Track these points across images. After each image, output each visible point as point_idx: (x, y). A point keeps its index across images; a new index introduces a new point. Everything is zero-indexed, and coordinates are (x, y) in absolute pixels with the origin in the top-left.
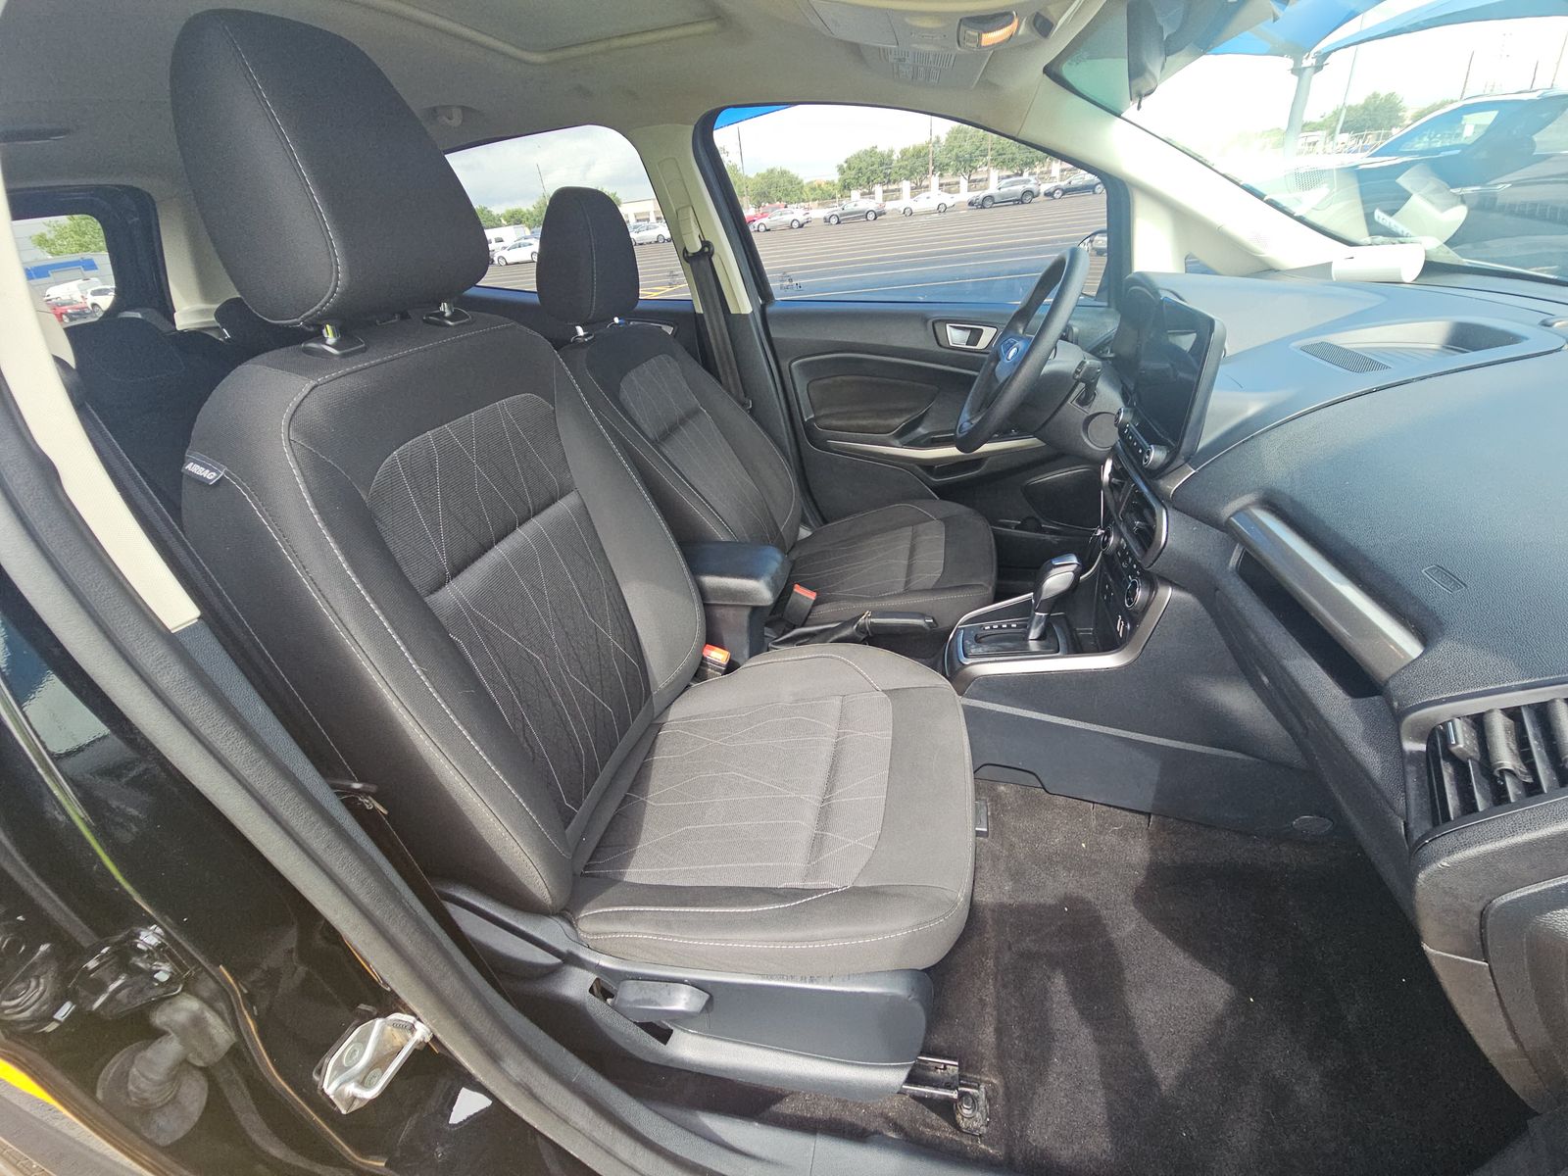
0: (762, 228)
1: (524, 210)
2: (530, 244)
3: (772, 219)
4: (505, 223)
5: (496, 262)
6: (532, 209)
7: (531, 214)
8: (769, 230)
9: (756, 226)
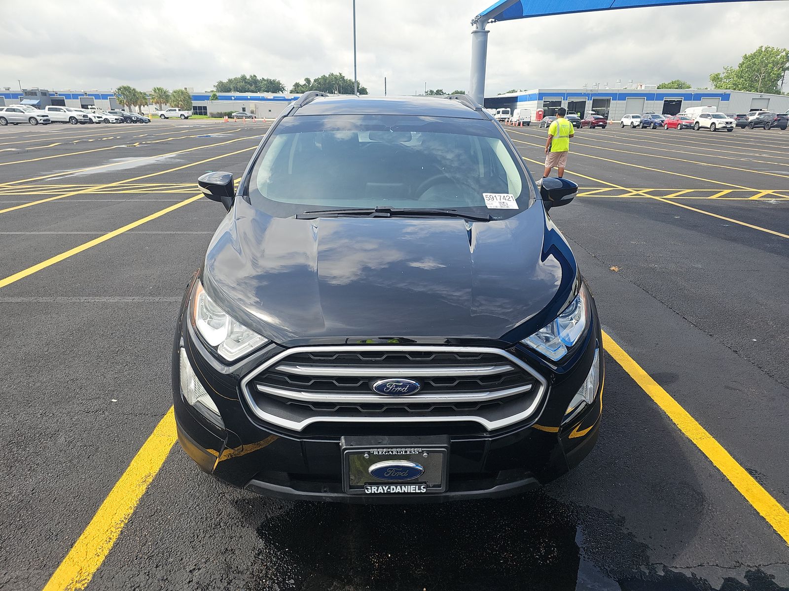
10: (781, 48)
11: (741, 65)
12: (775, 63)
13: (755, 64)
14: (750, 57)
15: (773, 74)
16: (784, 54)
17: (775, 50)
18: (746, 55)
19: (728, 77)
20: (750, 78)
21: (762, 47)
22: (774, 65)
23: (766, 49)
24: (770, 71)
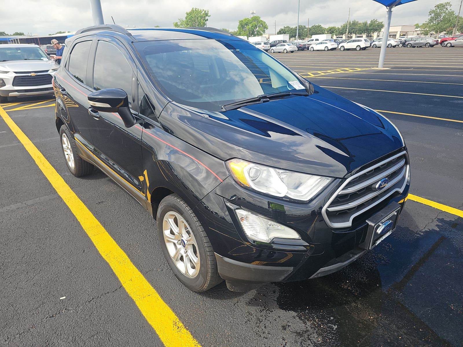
0: (449, 45)
1: (337, 27)
2: (326, 43)
3: (457, 41)
4: (326, 32)
5: (310, 49)
6: (340, 27)
7: (339, 29)
8: (453, 46)
9: (446, 44)
10: (202, 9)
11: (186, 18)
12: (201, 17)
13: (193, 17)
14: (189, 13)
15: (202, 23)
16: (204, 12)
17: (200, 10)
18: (187, 12)
19: (182, 24)
20: (192, 25)
21: (193, 8)
22: (201, 18)
23: (195, 9)
24: (200, 21)
